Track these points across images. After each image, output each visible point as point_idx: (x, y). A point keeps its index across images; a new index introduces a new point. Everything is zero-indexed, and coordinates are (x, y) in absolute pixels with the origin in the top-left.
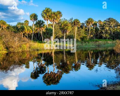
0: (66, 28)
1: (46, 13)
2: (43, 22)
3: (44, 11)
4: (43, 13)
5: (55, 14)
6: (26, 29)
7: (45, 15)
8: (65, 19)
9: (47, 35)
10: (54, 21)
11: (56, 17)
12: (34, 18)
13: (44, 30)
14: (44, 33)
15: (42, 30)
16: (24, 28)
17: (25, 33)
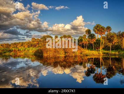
0: (112, 39)
1: (96, 28)
2: (94, 35)
3: (95, 26)
4: (94, 28)
5: (102, 28)
6: (84, 41)
7: (96, 30)
8: (113, 32)
9: (97, 44)
10: (101, 33)
11: (103, 31)
12: (88, 32)
13: (95, 41)
14: (95, 43)
15: (93, 41)
16: (82, 40)
17: (83, 43)
